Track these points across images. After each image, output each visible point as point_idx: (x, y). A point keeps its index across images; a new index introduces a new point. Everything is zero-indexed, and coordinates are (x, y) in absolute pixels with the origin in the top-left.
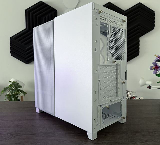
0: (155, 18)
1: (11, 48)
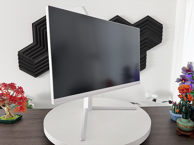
0: (162, 31)
1: (19, 62)
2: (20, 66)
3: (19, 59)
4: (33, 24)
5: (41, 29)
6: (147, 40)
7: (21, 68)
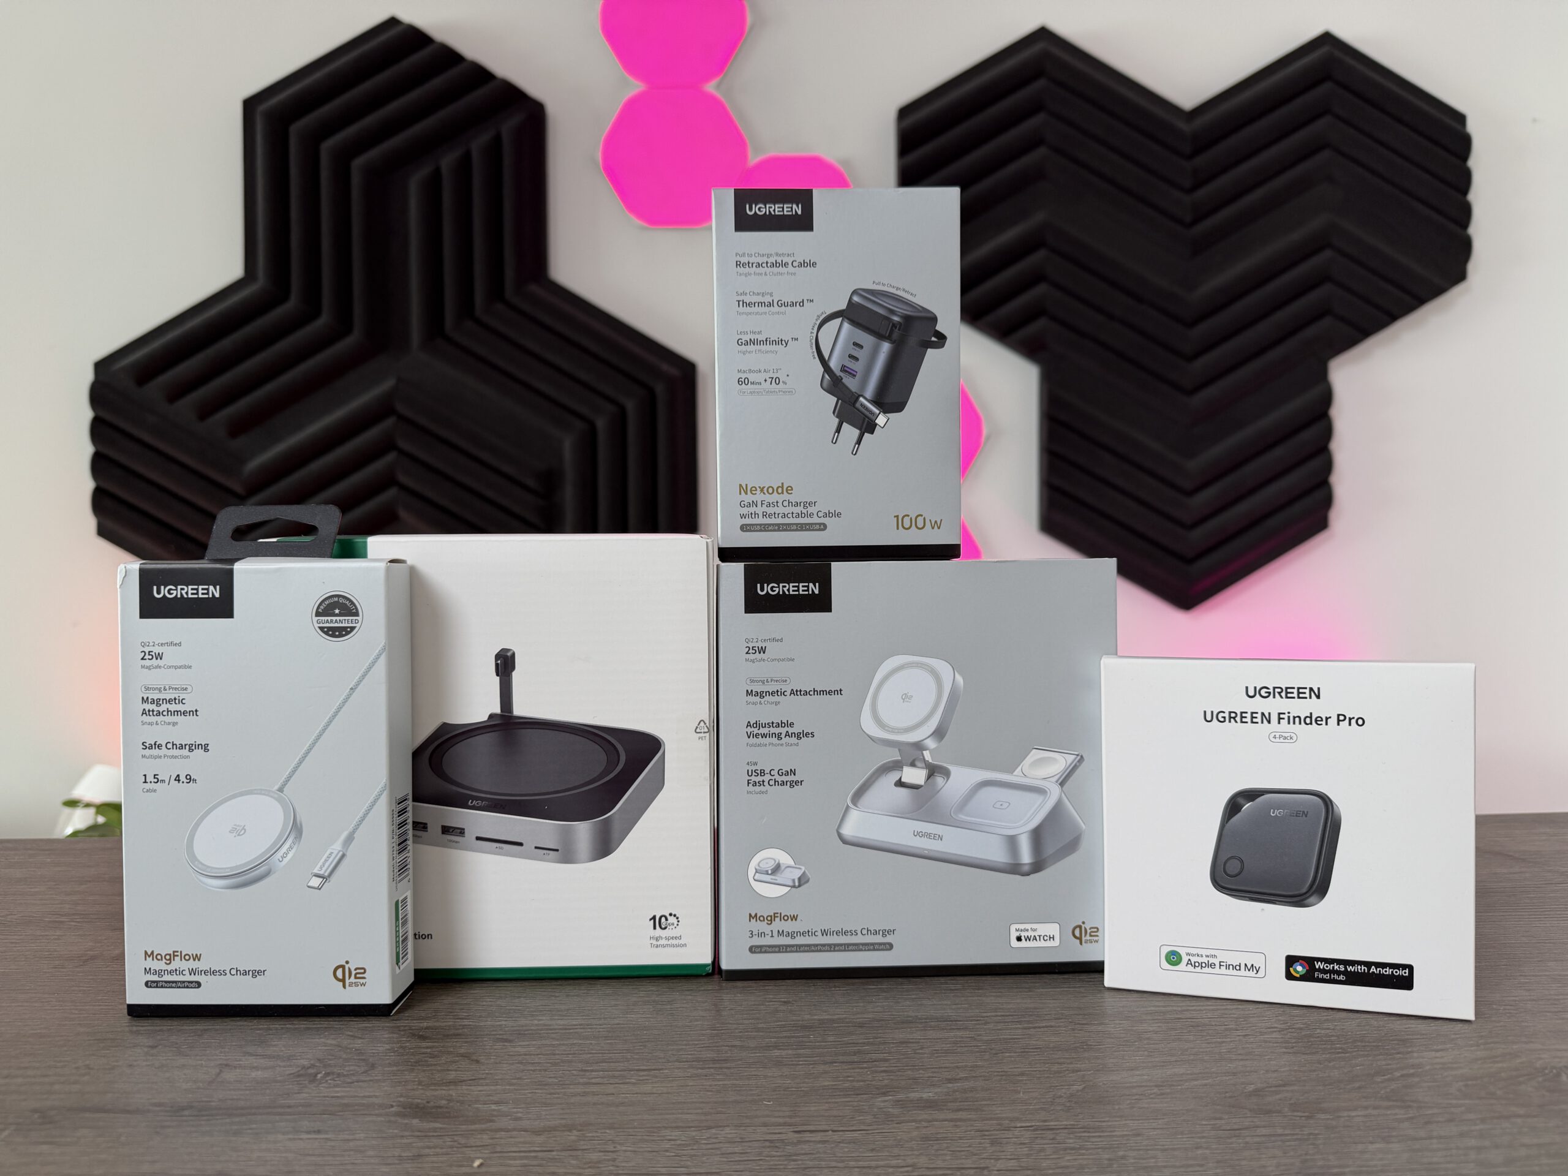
0: (1467, 174)
1: (100, 464)
2: (102, 501)
3: (99, 429)
4: (250, 105)
5: (327, 146)
6: (1327, 254)
7: (110, 524)
